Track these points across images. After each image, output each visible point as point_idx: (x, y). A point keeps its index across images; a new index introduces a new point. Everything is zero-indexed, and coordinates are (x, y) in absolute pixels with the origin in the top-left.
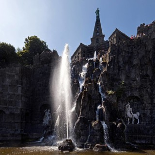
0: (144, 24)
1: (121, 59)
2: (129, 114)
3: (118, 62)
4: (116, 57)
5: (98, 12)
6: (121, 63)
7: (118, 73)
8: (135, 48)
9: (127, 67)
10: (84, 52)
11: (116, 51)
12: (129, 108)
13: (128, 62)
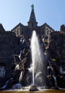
0: (64, 25)
1: (56, 43)
2: (61, 71)
3: (55, 44)
4: (54, 41)
5: (33, 6)
6: (57, 45)
7: (55, 50)
8: (64, 38)
9: (60, 48)
10: (23, 29)
11: (54, 38)
12: (61, 68)
13: (60, 45)
